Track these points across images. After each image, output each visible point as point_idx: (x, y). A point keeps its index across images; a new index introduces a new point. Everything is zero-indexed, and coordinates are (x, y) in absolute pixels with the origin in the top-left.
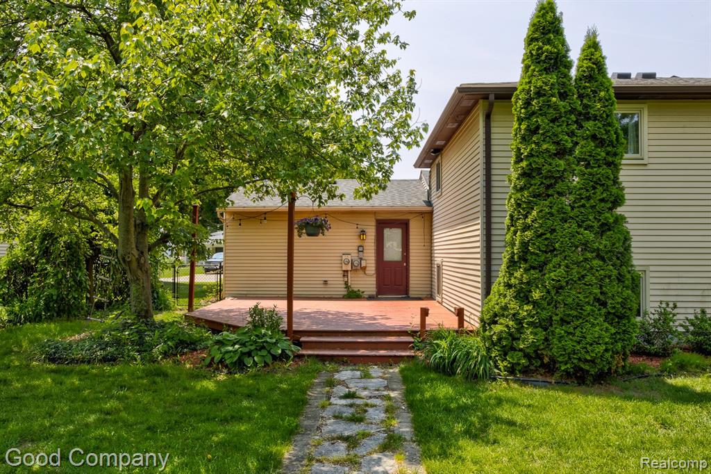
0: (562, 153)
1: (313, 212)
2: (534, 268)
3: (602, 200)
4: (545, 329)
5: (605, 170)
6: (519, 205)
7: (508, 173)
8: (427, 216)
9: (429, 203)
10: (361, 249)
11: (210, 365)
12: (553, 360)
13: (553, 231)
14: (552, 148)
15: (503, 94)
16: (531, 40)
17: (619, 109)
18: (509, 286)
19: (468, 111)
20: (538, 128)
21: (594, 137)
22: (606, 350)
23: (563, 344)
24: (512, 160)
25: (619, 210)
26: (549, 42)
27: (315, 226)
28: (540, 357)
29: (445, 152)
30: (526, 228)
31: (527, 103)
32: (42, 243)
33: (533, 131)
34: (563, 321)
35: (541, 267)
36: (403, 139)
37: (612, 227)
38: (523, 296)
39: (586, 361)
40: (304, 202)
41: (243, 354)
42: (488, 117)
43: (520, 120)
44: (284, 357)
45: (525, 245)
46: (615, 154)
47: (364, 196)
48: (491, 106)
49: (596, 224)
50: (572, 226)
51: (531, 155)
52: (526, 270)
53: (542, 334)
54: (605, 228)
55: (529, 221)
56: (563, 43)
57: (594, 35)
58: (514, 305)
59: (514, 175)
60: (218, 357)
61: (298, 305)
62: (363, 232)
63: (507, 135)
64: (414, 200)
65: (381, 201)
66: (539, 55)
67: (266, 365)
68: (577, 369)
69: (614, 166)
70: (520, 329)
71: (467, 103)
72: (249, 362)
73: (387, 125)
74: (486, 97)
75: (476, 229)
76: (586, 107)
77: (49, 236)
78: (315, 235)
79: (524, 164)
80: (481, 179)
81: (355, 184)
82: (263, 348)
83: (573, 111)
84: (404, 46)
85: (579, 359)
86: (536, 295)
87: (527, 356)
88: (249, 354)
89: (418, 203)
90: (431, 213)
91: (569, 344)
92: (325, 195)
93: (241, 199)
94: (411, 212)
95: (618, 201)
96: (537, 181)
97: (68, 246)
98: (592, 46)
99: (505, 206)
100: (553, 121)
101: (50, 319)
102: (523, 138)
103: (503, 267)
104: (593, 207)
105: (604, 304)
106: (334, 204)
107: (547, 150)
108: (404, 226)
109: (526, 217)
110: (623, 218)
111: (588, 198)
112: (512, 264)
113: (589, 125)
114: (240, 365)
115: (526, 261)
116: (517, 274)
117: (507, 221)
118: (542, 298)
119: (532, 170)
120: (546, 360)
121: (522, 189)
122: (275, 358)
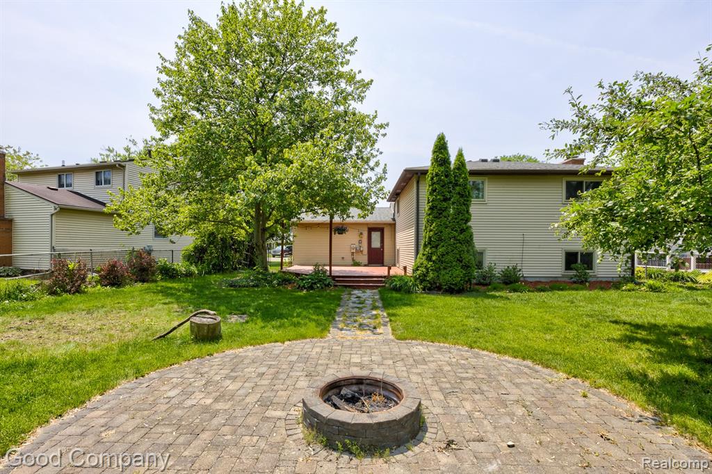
0: (446, 200)
1: (341, 224)
2: (434, 247)
3: (462, 219)
4: (438, 272)
5: (464, 207)
6: (428, 221)
7: (425, 207)
8: (393, 226)
9: (394, 219)
10: (360, 242)
11: (298, 288)
12: (440, 285)
13: (441, 232)
14: (442, 198)
15: (423, 173)
16: (434, 152)
17: (471, 179)
18: (424, 255)
19: (410, 179)
20: (436, 189)
21: (459, 193)
22: (461, 280)
23: (445, 277)
24: (426, 202)
25: (469, 224)
26: (441, 153)
27: (341, 229)
28: (435, 283)
29: (401, 195)
30: (431, 231)
31: (432, 179)
32: (209, 238)
33: (434, 190)
34: (445, 268)
35: (436, 247)
36: (380, 195)
37: (465, 230)
38: (429, 259)
39: (453, 284)
40: (337, 219)
41: (312, 283)
42: (418, 182)
43: (430, 186)
44: (328, 285)
45: (430, 238)
46: (468, 201)
47: (363, 217)
48: (419, 177)
49: (459, 229)
50: (449, 230)
51: (433, 201)
52: (431, 248)
53: (436, 274)
54: (462, 231)
55: (432, 228)
56: (448, 154)
57: (462, 151)
58: (425, 262)
59: (427, 209)
60: (302, 285)
61: (333, 268)
62: (361, 234)
63: (425, 190)
64: (387, 218)
65: (370, 219)
66: (437, 159)
67: (322, 288)
68: (450, 287)
69: (468, 206)
70: (428, 272)
71: (408, 176)
72: (315, 286)
73: (374, 189)
74: (417, 174)
75: (412, 231)
76: (456, 181)
77: (212, 234)
78: (342, 234)
79: (430, 204)
80: (414, 210)
81: (359, 211)
82: (320, 281)
83: (451, 183)
84: (381, 153)
85: (451, 284)
86: (434, 258)
87: (430, 283)
88: (315, 283)
89: (388, 219)
90: (395, 224)
91: (447, 277)
92: (345, 216)
93: (307, 217)
94: (385, 224)
95: (468, 220)
96: (435, 211)
97: (222, 239)
98: (460, 155)
99: (423, 221)
100: (443, 186)
101: (215, 273)
102: (430, 193)
103: (422, 247)
104: (458, 222)
105: (461, 262)
106: (349, 220)
107: (439, 199)
108: (381, 230)
109: (431, 226)
110: (470, 227)
111: (456, 219)
112: (425, 246)
113: (457, 188)
114: (311, 288)
115: (431, 244)
116: (427, 250)
117: (424, 228)
118: (437, 259)
119: (434, 207)
120: (438, 284)
121: (430, 214)
122: (326, 285)
